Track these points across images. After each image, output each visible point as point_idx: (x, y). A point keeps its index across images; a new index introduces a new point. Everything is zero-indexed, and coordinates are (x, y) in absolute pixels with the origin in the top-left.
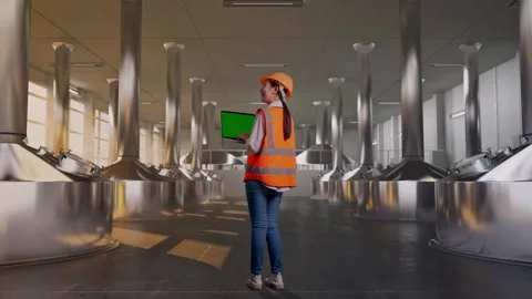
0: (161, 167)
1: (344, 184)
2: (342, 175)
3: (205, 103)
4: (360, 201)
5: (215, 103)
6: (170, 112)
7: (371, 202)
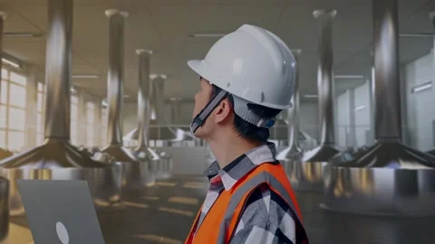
0: (96, 150)
1: (304, 165)
2: (302, 154)
3: (153, 77)
4: (327, 182)
5: (164, 76)
6: (112, 85)
7: (340, 184)
